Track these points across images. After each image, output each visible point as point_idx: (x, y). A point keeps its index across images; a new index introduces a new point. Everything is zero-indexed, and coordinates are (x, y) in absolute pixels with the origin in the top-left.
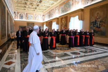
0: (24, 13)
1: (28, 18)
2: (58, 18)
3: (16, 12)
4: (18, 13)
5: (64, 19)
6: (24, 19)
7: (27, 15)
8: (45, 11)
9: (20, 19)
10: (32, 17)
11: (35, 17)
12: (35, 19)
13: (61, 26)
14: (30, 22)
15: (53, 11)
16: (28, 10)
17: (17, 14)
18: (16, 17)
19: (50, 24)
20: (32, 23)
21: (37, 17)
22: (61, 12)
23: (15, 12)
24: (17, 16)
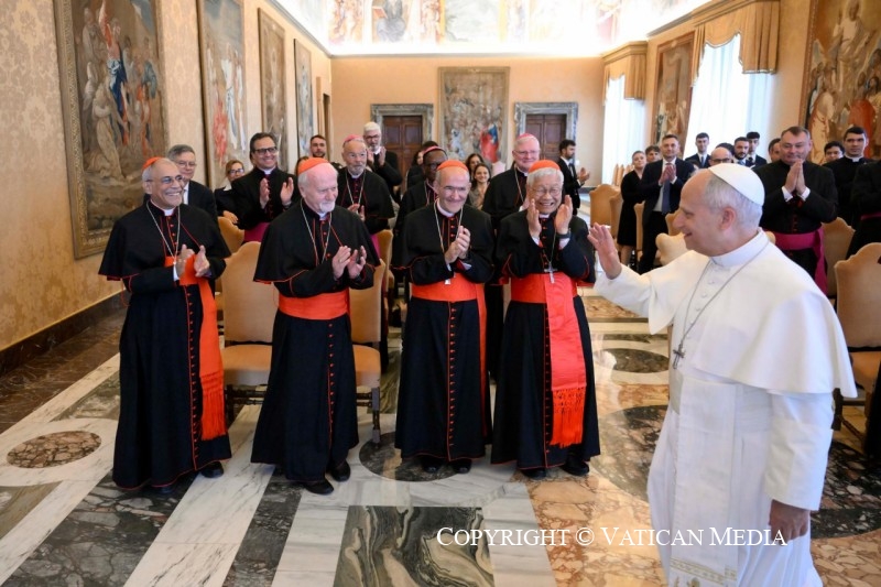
1: (449, 19)
6: (415, 42)
9: (377, 35)
11: (520, 10)
12: (521, 25)
14: (464, 63)
18: (349, 23)
19: (669, 73)
20: (484, 71)
24: (357, 14)
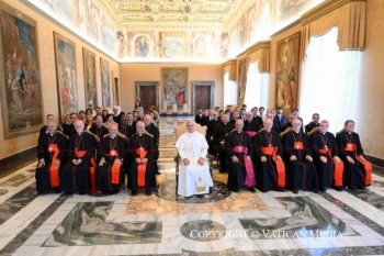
0: (150, 33)
1: (165, 49)
2: (267, 45)
3: (124, 33)
4: (130, 35)
5: (287, 48)
6: (152, 57)
7: (160, 38)
8: (226, 17)
9: (137, 55)
10: (178, 44)
11: (192, 46)
12: (192, 52)
13: (278, 78)
14: (170, 66)
15: (254, 11)
16: (162, 19)
17: (126, 39)
18: (126, 50)
20: (179, 69)
21: (200, 43)
22: (279, 12)
23: (120, 34)
24: (128, 48)
